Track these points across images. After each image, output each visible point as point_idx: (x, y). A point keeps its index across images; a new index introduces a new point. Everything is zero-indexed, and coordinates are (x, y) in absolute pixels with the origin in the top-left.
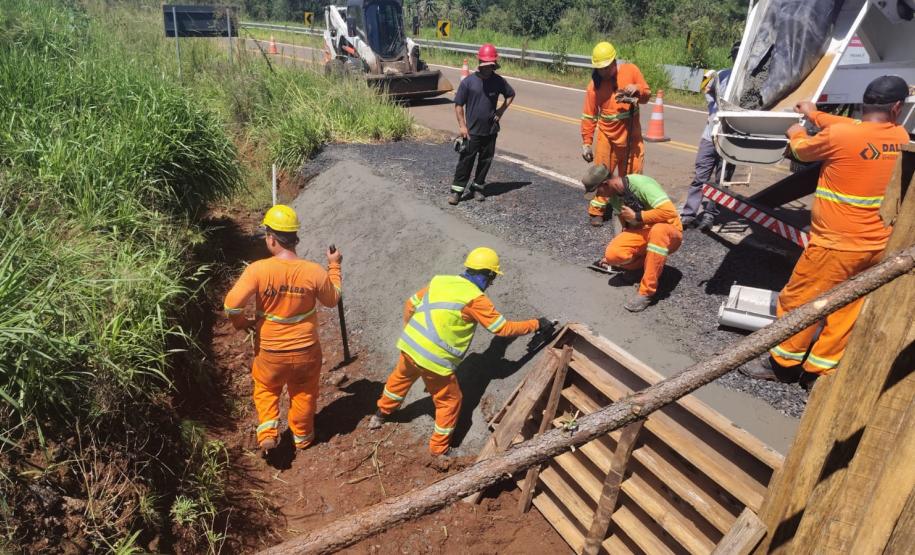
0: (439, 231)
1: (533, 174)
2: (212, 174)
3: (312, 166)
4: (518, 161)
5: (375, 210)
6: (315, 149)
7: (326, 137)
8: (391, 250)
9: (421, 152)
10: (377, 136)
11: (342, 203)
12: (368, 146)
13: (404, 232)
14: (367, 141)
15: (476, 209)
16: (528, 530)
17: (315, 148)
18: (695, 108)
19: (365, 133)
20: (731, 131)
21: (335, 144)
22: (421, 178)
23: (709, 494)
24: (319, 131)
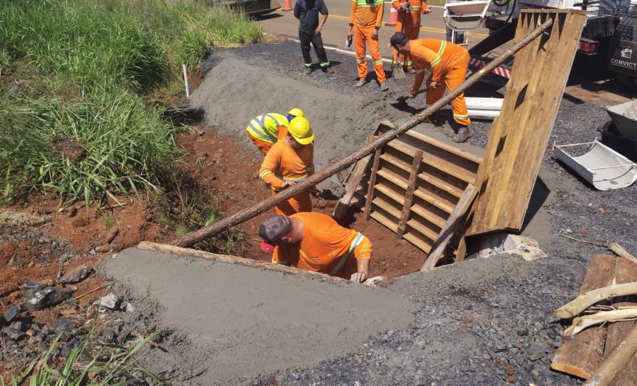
0: (297, 90)
1: (343, 55)
2: (156, 71)
3: (207, 63)
4: (333, 49)
5: (254, 85)
6: (207, 54)
7: (211, 44)
8: (269, 106)
9: (272, 49)
10: (242, 41)
11: (232, 83)
12: (238, 48)
13: (276, 94)
14: (236, 45)
15: (315, 77)
16: (370, 227)
17: (206, 52)
18: (436, 5)
19: (234, 40)
20: (453, 14)
21: (218, 49)
22: (277, 64)
23: (454, 185)
24: (206, 41)
